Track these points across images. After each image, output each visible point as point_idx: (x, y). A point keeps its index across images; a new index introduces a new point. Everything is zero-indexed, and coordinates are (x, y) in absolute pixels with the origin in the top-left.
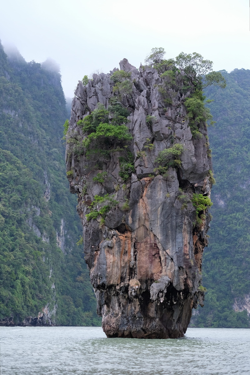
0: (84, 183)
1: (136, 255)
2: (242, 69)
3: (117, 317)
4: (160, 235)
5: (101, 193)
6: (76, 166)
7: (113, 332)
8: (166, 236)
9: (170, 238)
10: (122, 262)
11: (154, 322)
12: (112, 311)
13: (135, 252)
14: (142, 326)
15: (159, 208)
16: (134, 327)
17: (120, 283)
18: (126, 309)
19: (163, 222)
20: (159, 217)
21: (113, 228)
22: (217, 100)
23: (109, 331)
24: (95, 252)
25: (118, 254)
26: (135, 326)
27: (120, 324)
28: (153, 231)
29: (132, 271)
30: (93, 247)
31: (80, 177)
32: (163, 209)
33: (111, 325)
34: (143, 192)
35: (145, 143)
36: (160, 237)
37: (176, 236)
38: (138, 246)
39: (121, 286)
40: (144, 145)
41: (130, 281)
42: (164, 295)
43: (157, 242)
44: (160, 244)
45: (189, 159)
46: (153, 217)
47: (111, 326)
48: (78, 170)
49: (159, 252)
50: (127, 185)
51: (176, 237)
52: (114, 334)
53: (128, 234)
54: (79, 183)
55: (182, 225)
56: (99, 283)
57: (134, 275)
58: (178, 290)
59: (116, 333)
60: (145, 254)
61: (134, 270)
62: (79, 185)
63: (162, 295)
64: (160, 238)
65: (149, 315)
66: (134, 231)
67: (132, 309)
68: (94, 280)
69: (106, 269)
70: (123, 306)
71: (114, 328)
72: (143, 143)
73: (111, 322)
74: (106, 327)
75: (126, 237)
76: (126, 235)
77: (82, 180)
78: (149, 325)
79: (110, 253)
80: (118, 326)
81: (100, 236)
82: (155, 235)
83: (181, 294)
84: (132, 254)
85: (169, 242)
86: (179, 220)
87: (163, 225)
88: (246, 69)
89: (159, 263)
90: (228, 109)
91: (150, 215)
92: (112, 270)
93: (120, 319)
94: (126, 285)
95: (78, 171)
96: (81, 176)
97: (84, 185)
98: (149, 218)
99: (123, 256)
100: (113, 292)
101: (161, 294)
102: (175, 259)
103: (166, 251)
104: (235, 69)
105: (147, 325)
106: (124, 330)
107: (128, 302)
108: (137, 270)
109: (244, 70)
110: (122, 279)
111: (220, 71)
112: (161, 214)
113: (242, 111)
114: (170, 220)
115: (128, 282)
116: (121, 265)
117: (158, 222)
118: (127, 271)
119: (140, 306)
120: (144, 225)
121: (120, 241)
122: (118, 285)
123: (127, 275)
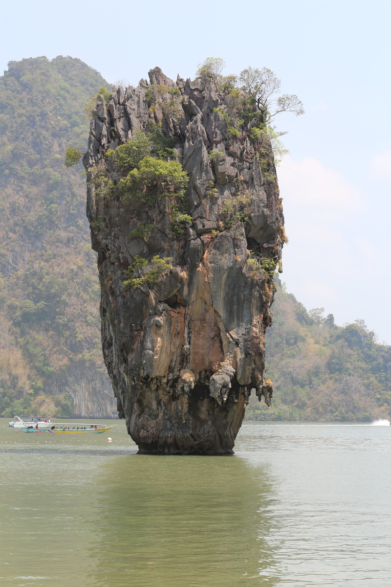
0: (116, 237)
1: (190, 337)
2: (68, 56)
3: (157, 420)
4: (222, 312)
5: (142, 253)
6: (105, 213)
7: (152, 440)
8: (230, 313)
9: (235, 315)
10: (172, 347)
11: (206, 426)
12: (148, 411)
13: (189, 334)
14: (191, 432)
15: (224, 275)
16: (181, 433)
17: (168, 374)
18: (169, 408)
19: (227, 294)
20: (223, 287)
21: (163, 300)
22: (34, 99)
23: (147, 437)
24: (136, 332)
25: (168, 336)
26: (182, 431)
27: (161, 428)
28: (214, 306)
29: (184, 359)
30: (133, 325)
31: (109, 228)
32: (228, 276)
33: (149, 429)
34: (204, 253)
35: (207, 187)
36: (222, 313)
37: (243, 312)
38: (193, 325)
39: (170, 378)
40: (206, 190)
41: (181, 371)
42: (228, 391)
43: (219, 320)
44: (222, 323)
45: (261, 211)
46: (215, 287)
47: (148, 432)
48: (107, 219)
49: (220, 334)
50: (181, 243)
51: (242, 314)
52: (152, 441)
53: (182, 310)
54: (109, 237)
55: (251, 298)
56: (142, 375)
57: (187, 363)
58: (242, 384)
59: (156, 441)
60: (201, 336)
61: (187, 357)
62: (108, 240)
63: (226, 391)
64: (222, 315)
65: (199, 417)
66: (189, 305)
67: (177, 409)
68: (136, 370)
69: (153, 356)
70: (165, 405)
71: (153, 434)
72: (205, 187)
73: (149, 426)
74: (142, 432)
75: (178, 313)
76: (178, 310)
77: (113, 233)
78: (199, 430)
79: (158, 335)
80: (158, 431)
81: (144, 311)
82: (216, 312)
83: (246, 389)
84: (186, 335)
85: (234, 321)
86: (246, 292)
87: (228, 298)
88: (73, 58)
89: (220, 349)
90: (49, 113)
91: (211, 284)
92: (160, 356)
93: (162, 422)
94: (175, 377)
95: (107, 221)
96: (111, 228)
97: (116, 240)
98: (210, 289)
99: (173, 338)
100: (154, 387)
101: (224, 390)
102: (241, 344)
103: (230, 333)
104: (59, 56)
105: (197, 430)
106: (167, 437)
107: (171, 399)
108: (191, 357)
109: (70, 58)
110: (170, 369)
111: (38, 58)
112: (226, 283)
113: (70, 117)
114: (236, 291)
115: (178, 374)
116: (171, 350)
117: (222, 294)
118: (178, 358)
119: (188, 404)
120: (201, 298)
121: (171, 318)
122: (164, 377)
123: (177, 363)
